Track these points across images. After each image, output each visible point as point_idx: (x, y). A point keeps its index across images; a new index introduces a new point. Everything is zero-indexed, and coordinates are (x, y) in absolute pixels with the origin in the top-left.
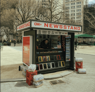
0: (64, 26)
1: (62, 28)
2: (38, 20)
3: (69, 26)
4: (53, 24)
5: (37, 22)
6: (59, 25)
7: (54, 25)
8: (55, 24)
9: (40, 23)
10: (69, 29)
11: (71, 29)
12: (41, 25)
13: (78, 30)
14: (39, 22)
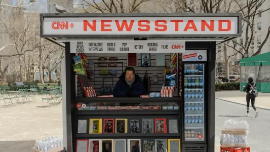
0: (157, 22)
1: (148, 28)
2: (61, 15)
3: (177, 22)
4: (113, 19)
5: (61, 20)
6: (137, 20)
7: (117, 22)
8: (121, 20)
9: (70, 21)
10: (177, 29)
11: (186, 30)
12: (72, 26)
13: (220, 29)
14: (65, 20)
